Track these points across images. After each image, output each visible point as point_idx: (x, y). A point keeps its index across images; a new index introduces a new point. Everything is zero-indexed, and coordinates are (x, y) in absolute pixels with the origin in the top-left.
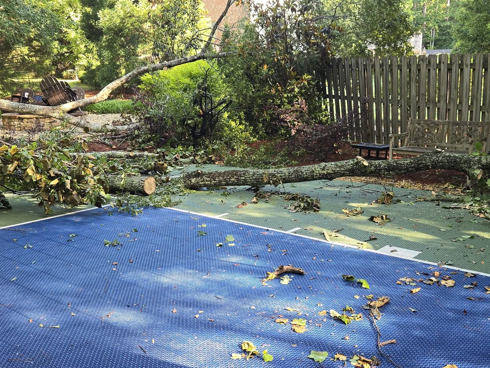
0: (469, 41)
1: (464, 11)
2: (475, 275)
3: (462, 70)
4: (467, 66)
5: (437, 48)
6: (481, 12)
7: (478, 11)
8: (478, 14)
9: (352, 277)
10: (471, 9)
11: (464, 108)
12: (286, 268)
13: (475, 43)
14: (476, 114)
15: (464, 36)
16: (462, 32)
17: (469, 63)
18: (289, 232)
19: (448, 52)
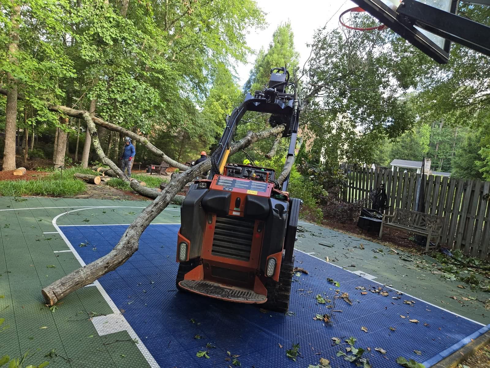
0: (462, 169)
1: (461, 152)
2: (402, 294)
3: (435, 185)
4: (438, 183)
5: (443, 172)
6: (472, 153)
7: (470, 152)
8: (470, 154)
9: (332, 280)
10: (465, 150)
11: (434, 208)
12: (299, 268)
13: (466, 172)
14: (440, 212)
15: (459, 166)
16: (457, 164)
17: (439, 181)
18: (308, 254)
19: (448, 175)
